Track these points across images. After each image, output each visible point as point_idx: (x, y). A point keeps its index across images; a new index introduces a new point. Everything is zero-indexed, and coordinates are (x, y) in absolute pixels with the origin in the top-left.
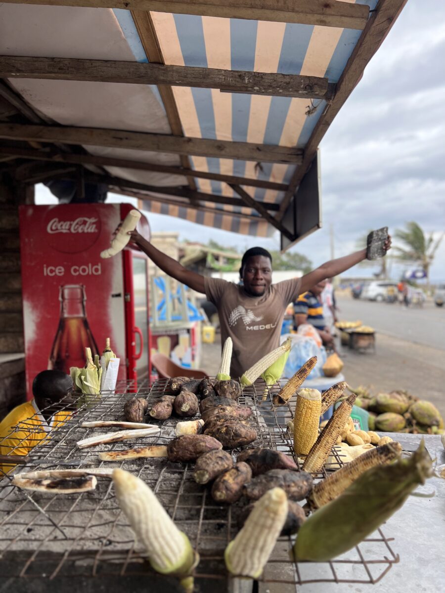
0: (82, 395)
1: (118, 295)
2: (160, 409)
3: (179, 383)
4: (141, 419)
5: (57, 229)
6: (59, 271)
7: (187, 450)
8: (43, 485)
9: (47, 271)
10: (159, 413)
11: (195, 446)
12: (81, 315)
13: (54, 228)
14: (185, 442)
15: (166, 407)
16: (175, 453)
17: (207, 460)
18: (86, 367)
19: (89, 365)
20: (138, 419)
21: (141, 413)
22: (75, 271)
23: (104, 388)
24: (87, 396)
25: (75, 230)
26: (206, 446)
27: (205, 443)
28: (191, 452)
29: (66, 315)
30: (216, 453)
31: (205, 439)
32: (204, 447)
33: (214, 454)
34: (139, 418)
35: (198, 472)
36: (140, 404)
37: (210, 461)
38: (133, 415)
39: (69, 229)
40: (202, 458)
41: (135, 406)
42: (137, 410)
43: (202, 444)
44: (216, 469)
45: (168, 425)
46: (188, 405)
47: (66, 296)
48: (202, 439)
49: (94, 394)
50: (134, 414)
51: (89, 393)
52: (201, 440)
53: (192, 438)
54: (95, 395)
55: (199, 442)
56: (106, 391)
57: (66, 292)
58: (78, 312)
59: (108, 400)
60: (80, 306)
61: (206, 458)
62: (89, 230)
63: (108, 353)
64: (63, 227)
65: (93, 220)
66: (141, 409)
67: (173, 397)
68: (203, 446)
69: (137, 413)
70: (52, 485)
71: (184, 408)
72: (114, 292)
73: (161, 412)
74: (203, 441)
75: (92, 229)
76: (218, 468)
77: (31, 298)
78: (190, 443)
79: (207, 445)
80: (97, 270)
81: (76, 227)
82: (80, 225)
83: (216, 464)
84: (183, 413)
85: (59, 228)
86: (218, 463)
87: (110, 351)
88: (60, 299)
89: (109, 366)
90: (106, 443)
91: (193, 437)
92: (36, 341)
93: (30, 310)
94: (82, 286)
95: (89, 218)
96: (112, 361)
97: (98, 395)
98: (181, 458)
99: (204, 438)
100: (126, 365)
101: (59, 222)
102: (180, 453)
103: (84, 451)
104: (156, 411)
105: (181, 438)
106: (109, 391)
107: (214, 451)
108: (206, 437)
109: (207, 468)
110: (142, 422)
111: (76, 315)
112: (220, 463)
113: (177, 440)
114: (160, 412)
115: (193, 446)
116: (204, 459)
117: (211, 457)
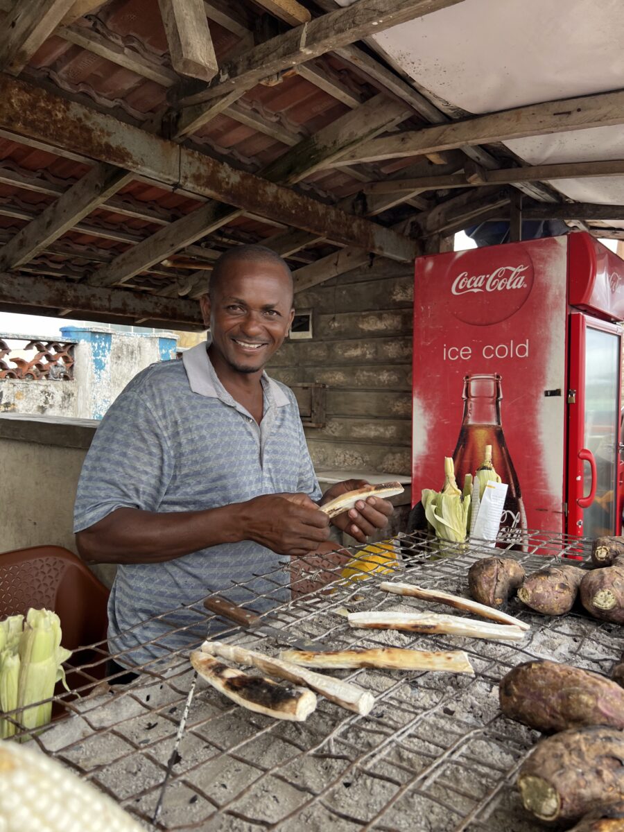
0: (433, 538)
1: (556, 393)
2: (540, 590)
3: (614, 547)
4: (499, 601)
5: (466, 288)
6: (465, 353)
7: (545, 701)
8: (222, 677)
9: (447, 354)
10: (537, 598)
11: (565, 697)
12: (494, 423)
13: (461, 287)
14: (543, 679)
15: (557, 588)
16: (515, 700)
17: (566, 753)
18: (443, 491)
19: (448, 487)
20: (491, 600)
21: (498, 590)
22: (489, 352)
23: (474, 534)
24: (442, 542)
25: (491, 288)
26: (596, 709)
27: (597, 699)
28: (553, 709)
29: (470, 422)
30: (608, 739)
31: (596, 689)
32: (590, 710)
33: (599, 742)
34: (494, 598)
35: (530, 779)
36: (501, 571)
37: (575, 759)
38: (482, 589)
39: (483, 287)
40: (556, 741)
41: (490, 572)
42: (492, 581)
43: (585, 698)
44: (586, 792)
45: (559, 629)
46: (610, 596)
47: (473, 393)
48: (590, 686)
49: (454, 540)
50: (485, 586)
51: (446, 538)
52: (585, 687)
53: (561, 674)
54: (455, 543)
55: (579, 693)
56: (479, 540)
57: (473, 385)
58: (489, 419)
59: (471, 555)
60: (492, 408)
61: (567, 746)
62: (514, 286)
63: (485, 471)
64: (475, 285)
65: (520, 269)
66: (501, 580)
67: (583, 572)
68: (587, 706)
69: (490, 586)
70: (236, 683)
71: (601, 602)
72: (550, 387)
73: (544, 597)
74: (591, 694)
75: (519, 284)
76: (594, 789)
77: (425, 395)
78: (554, 687)
79: (601, 706)
80: (522, 350)
81: (494, 284)
82: (500, 279)
83: (590, 777)
84: (599, 611)
85: (469, 286)
86: (599, 773)
87: (490, 469)
88: (464, 396)
89: (485, 496)
90: (402, 630)
91: (565, 673)
92: (427, 458)
93: (422, 411)
94: (498, 377)
95: (516, 267)
96: (490, 487)
97: (460, 544)
98: (528, 717)
99: (595, 684)
100: (564, 513)
101: (469, 277)
102: (526, 702)
103: (357, 633)
104: (530, 592)
105: (534, 666)
106: (483, 540)
107: (603, 733)
108: (605, 686)
109: (555, 778)
110: (498, 608)
111: (486, 423)
112: (607, 775)
113: (524, 668)
114: (540, 596)
115: (561, 697)
116: (560, 746)
117: (584, 748)
